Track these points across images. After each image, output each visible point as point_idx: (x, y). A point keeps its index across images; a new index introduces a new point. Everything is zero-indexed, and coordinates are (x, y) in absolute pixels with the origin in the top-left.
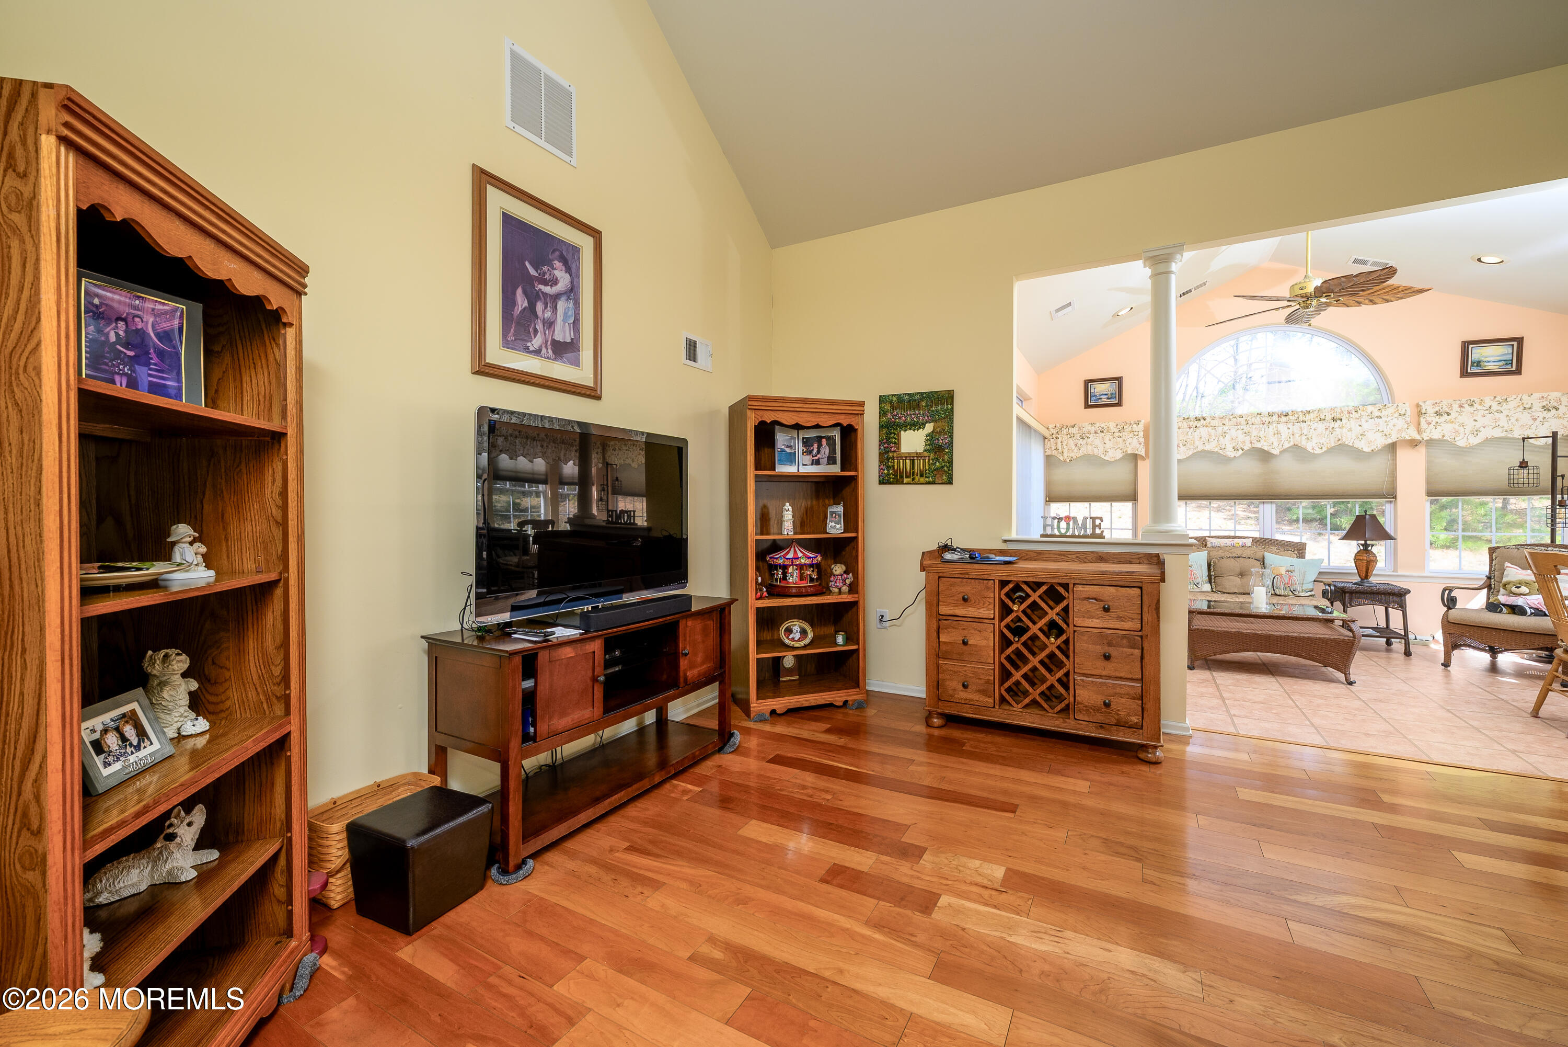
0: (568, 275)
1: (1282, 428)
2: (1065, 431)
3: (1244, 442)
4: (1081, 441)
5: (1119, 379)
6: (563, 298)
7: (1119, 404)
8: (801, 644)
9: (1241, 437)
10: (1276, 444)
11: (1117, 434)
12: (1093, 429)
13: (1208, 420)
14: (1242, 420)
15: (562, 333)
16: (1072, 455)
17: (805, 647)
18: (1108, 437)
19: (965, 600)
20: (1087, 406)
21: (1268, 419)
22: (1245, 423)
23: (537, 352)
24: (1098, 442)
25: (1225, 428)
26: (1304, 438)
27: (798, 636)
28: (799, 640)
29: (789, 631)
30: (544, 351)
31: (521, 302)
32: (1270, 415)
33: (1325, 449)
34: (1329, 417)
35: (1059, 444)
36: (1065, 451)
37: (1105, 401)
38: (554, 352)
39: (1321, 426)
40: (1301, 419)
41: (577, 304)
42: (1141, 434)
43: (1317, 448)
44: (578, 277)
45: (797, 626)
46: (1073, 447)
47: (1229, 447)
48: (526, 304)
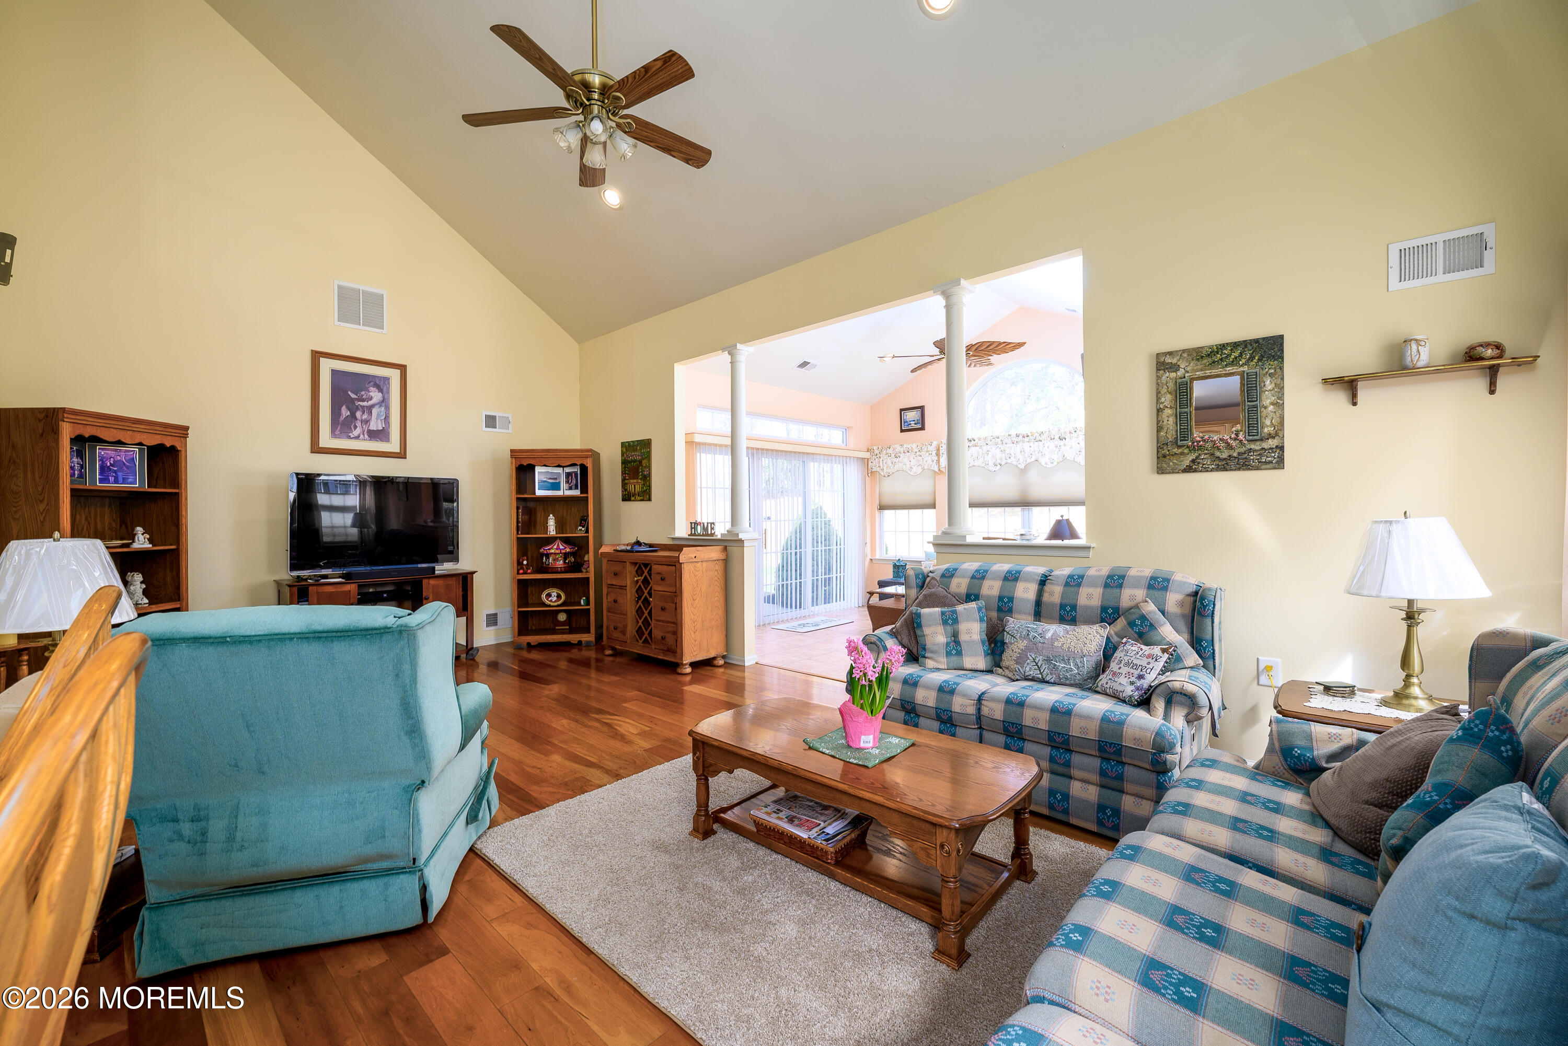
0: (380, 394)
1: (1026, 446)
2: (884, 452)
3: (1001, 459)
4: (895, 460)
5: (922, 408)
6: (377, 407)
7: (923, 428)
8: (556, 604)
9: (999, 454)
10: (1021, 461)
11: (918, 453)
12: (902, 450)
13: (977, 441)
14: (999, 440)
15: (375, 425)
16: (889, 471)
17: (558, 606)
18: (913, 456)
19: (615, 574)
20: (902, 431)
21: (1015, 439)
22: (1000, 443)
23: (357, 438)
24: (906, 460)
25: (989, 447)
26: (1040, 454)
27: (555, 599)
28: (555, 601)
29: (549, 595)
30: (362, 436)
31: (345, 412)
32: (1017, 436)
33: (1055, 463)
34: (1057, 437)
35: (881, 462)
36: (885, 468)
37: (913, 426)
38: (369, 436)
39: (1052, 444)
40: (1037, 439)
41: (387, 408)
42: (934, 453)
43: (1049, 463)
44: (388, 393)
45: (554, 593)
46: (891, 464)
47: (991, 463)
48: (349, 413)
